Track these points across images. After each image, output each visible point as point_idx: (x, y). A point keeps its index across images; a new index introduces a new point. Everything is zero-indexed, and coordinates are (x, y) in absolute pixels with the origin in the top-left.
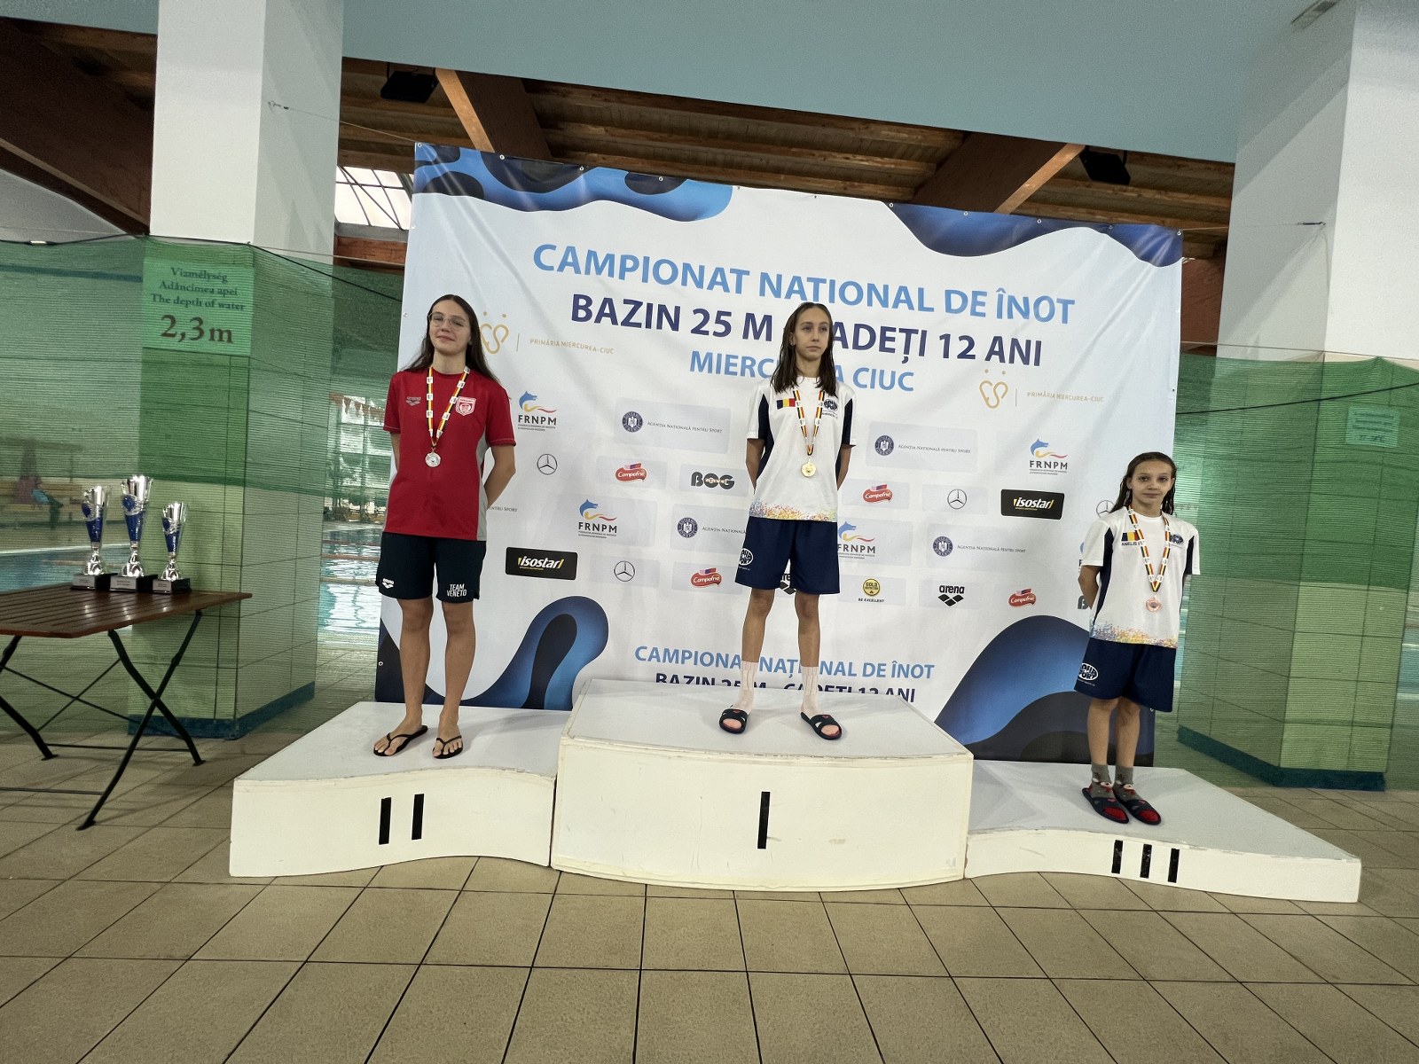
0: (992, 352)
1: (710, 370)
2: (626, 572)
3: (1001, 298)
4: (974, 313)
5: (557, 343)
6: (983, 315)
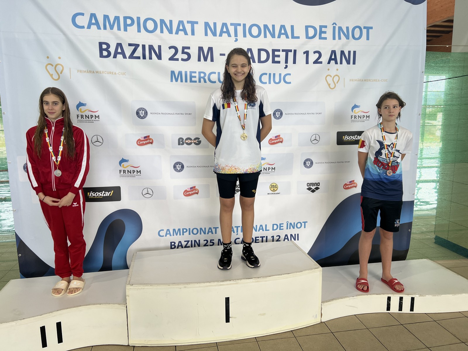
0: (331, 59)
1: (182, 81)
2: (149, 193)
3: (334, 28)
4: (320, 38)
5: (93, 72)
6: (325, 38)
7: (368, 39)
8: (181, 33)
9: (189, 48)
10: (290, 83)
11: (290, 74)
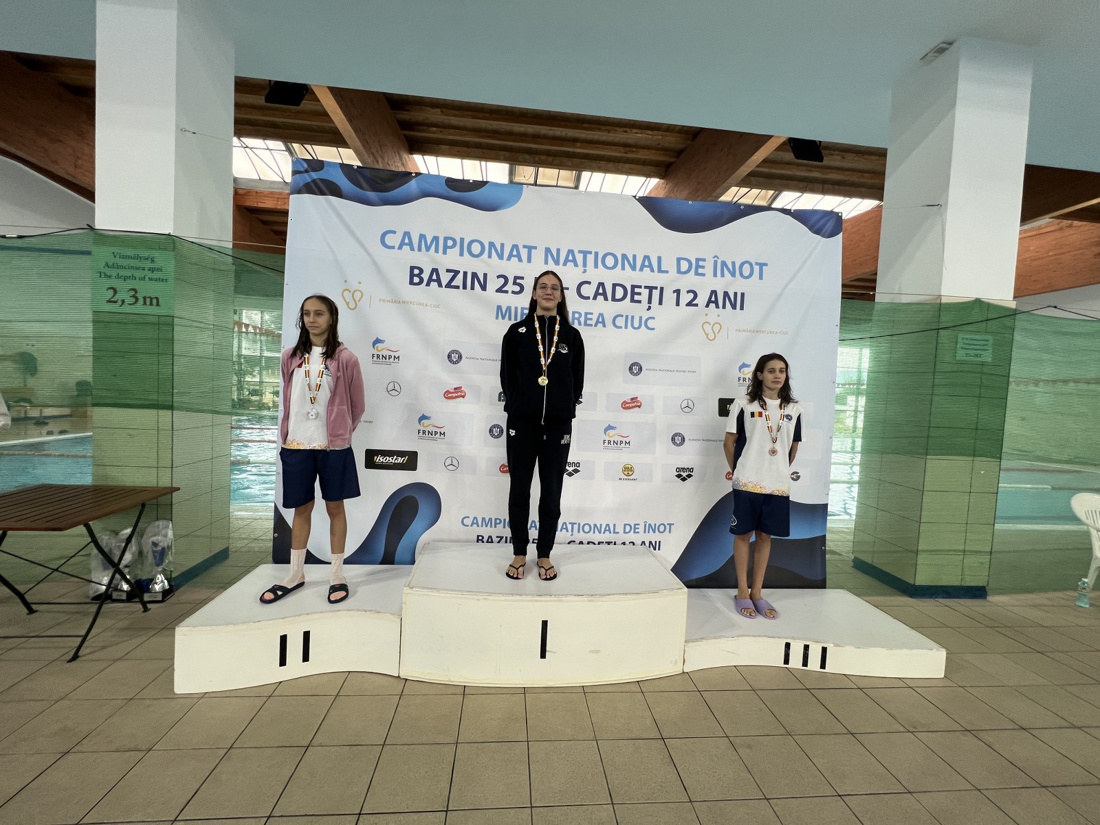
0: (710, 301)
1: (510, 319)
2: (453, 464)
3: (716, 263)
4: (697, 274)
5: (398, 302)
6: (703, 275)
7: (761, 278)
8: (514, 260)
9: (522, 278)
10: (653, 329)
11: (654, 318)
